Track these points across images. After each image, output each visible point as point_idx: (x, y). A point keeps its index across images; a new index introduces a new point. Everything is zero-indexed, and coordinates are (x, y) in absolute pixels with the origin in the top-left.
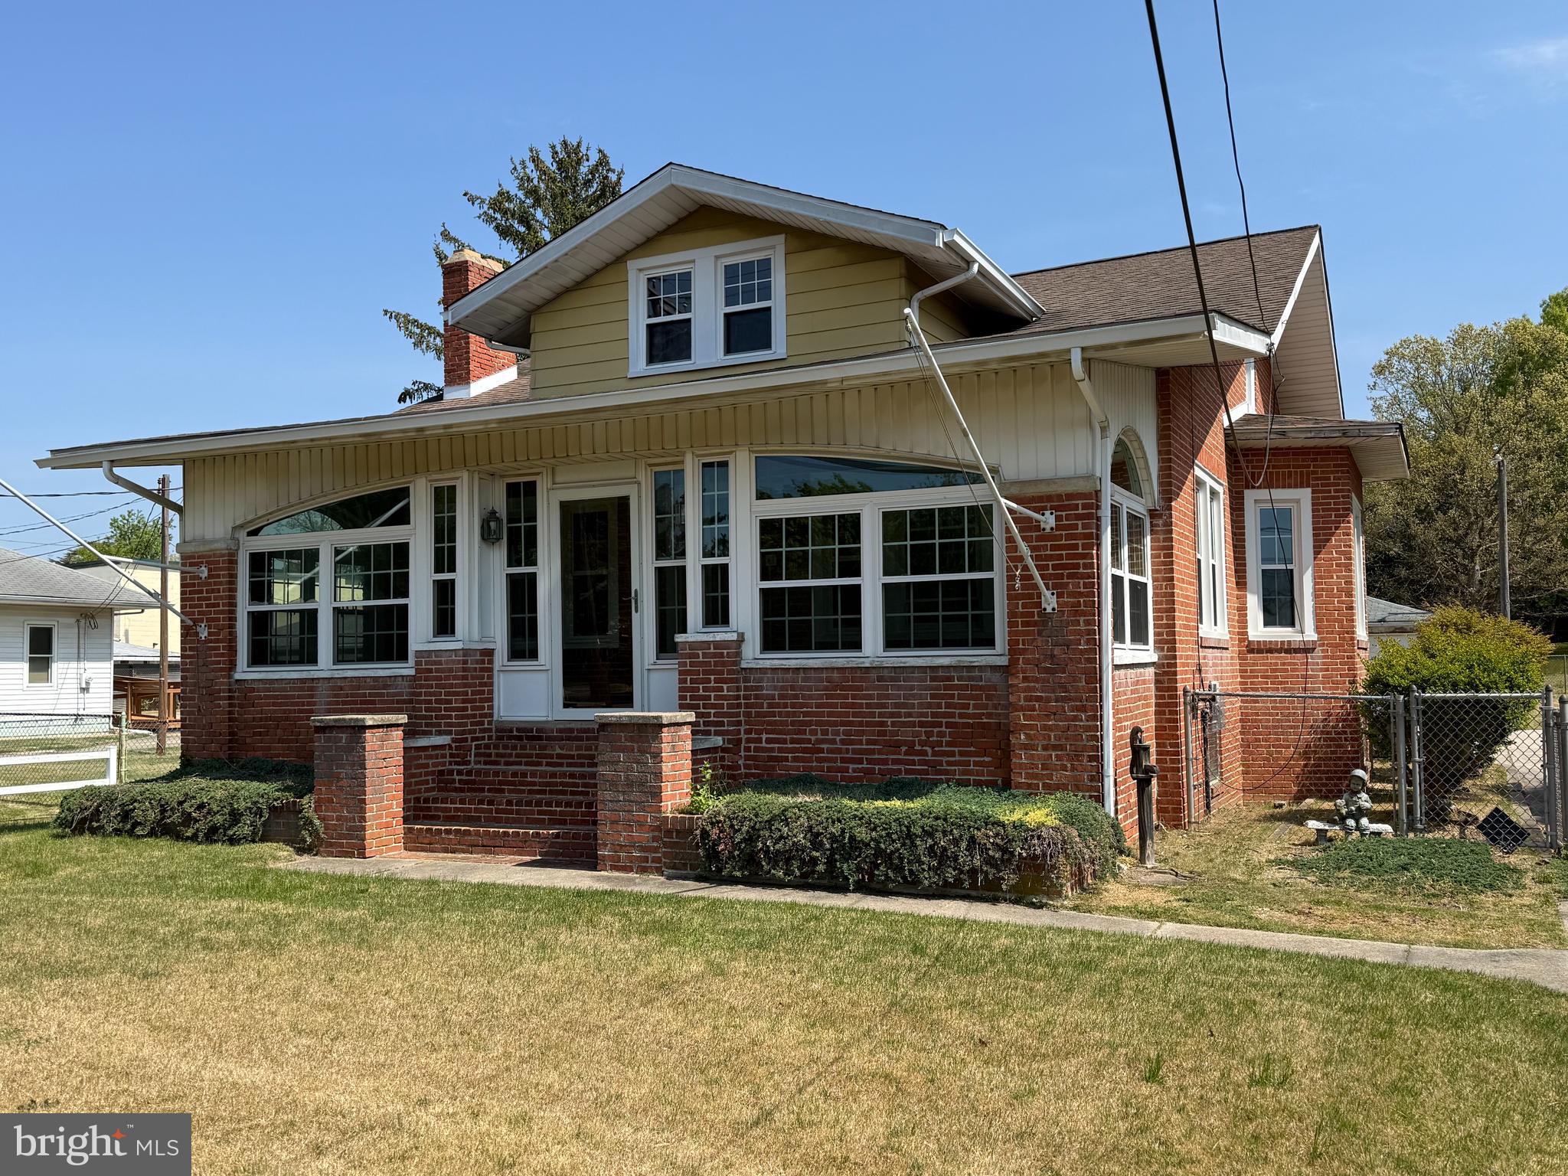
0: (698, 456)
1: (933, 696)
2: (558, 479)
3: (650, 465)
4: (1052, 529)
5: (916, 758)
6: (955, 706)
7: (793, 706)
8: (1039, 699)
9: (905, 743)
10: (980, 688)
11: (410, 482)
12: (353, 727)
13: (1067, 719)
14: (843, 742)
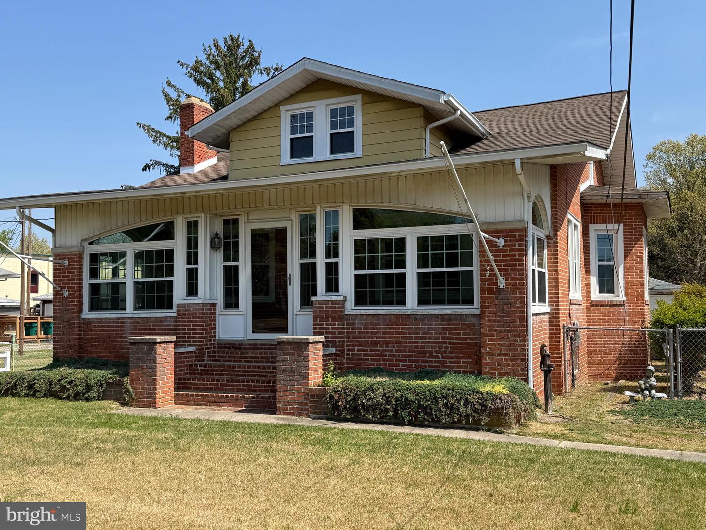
0: (323, 207)
1: (442, 329)
2: (250, 218)
3: (298, 211)
4: (503, 246)
5: (434, 360)
6: (454, 334)
7: (371, 333)
8: (496, 331)
9: (428, 352)
10: (466, 325)
11: (174, 219)
12: (151, 342)
13: (510, 341)
14: (396, 351)
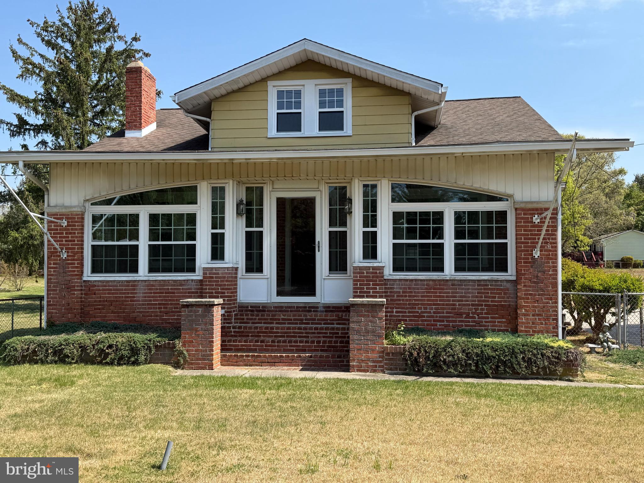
0: (361, 181)
1: (478, 293)
3: (327, 183)
4: (538, 223)
5: (470, 320)
6: (489, 297)
7: (410, 296)
8: (531, 294)
9: (465, 313)
10: (501, 289)
11: (198, 183)
12: (206, 305)
13: (544, 303)
14: (434, 313)
